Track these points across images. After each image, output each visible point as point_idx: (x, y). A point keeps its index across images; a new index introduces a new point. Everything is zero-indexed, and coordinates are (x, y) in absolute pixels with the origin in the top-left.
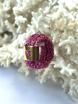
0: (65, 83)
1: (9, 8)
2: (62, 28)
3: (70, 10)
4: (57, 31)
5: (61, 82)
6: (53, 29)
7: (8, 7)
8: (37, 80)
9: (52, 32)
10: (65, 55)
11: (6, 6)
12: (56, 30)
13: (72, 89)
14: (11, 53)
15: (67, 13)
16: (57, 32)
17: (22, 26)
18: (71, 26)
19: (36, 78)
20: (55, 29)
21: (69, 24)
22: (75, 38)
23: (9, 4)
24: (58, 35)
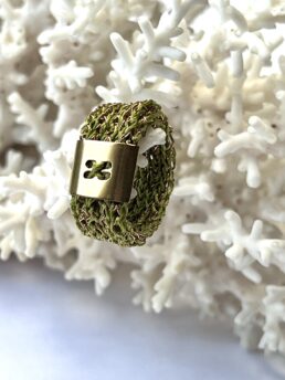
0: (245, 307)
1: (24, 46)
2: (221, 102)
3: (249, 24)
4: (206, 112)
5: (231, 310)
6: (188, 109)
7: (19, 44)
8: (141, 306)
9: (186, 118)
10: (239, 201)
11: (9, 39)
12: (200, 111)
13: (272, 328)
14: (42, 195)
15: (239, 32)
16: (204, 117)
17: (71, 107)
18: (254, 91)
19: (136, 301)
20: (195, 108)
21: (248, 84)
22: (274, 126)
23: (20, 31)
24: (210, 125)
